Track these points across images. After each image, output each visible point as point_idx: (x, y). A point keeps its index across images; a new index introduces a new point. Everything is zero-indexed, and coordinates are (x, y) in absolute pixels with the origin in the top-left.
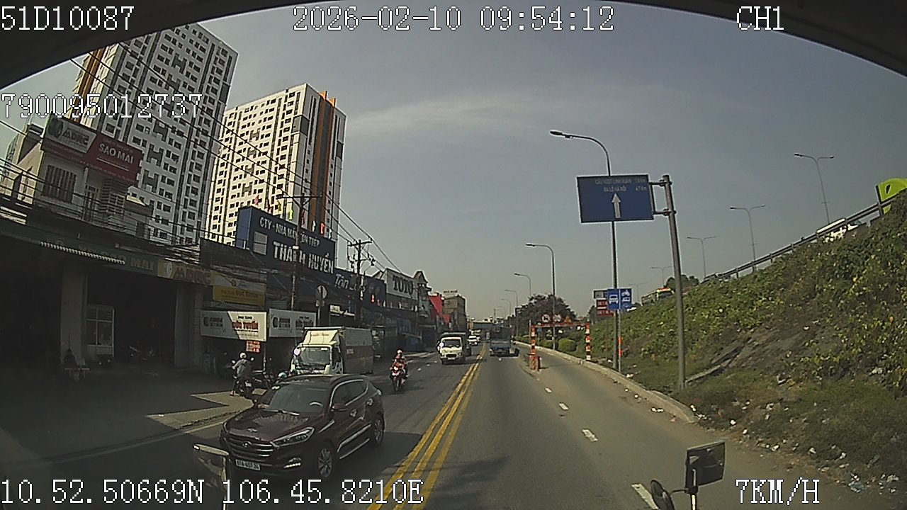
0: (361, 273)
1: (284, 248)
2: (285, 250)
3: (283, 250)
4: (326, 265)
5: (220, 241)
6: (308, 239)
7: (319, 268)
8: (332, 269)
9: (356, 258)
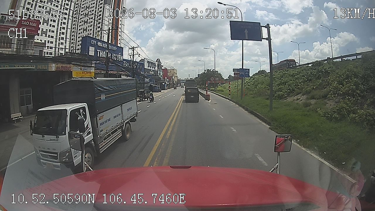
0: (134, 60)
1: (101, 52)
2: (102, 52)
3: (101, 53)
4: (119, 58)
5: (74, 52)
6: (112, 47)
7: (117, 59)
8: (122, 59)
9: (132, 54)
